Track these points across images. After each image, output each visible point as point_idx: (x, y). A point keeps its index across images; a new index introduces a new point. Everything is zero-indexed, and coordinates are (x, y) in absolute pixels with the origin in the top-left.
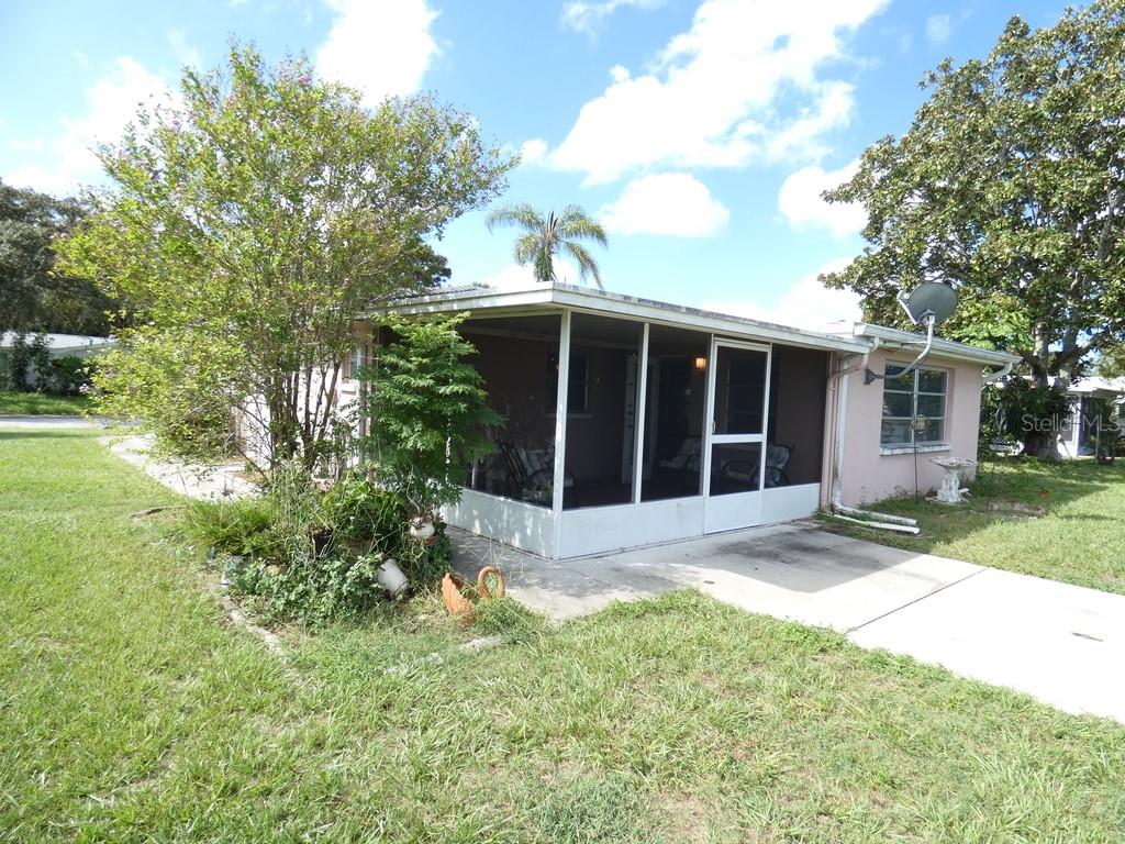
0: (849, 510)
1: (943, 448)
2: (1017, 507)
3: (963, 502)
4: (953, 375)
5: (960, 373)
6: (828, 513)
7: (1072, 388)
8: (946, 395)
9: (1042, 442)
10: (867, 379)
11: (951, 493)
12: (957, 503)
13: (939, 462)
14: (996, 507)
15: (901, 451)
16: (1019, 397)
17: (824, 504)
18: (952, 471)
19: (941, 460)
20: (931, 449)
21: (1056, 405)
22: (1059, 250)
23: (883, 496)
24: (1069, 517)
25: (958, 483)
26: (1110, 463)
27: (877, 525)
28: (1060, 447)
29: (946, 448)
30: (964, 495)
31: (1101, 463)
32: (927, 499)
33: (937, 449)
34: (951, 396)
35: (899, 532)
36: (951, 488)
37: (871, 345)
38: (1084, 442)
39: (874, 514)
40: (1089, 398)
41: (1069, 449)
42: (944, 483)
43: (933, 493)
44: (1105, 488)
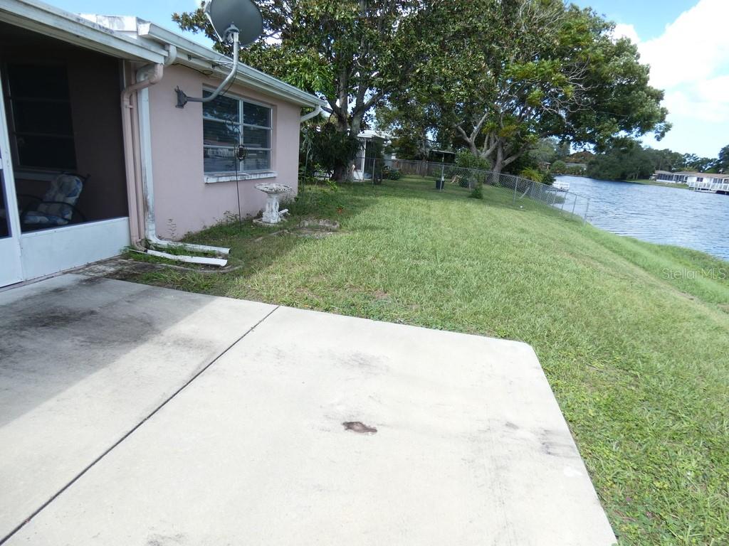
0: (164, 243)
1: (269, 176)
2: (321, 223)
3: (283, 222)
4: (275, 111)
5: (281, 109)
6: (141, 249)
7: (361, 135)
8: (271, 128)
9: (344, 171)
10: (179, 101)
11: (273, 216)
12: (278, 223)
13: (261, 188)
14: (307, 224)
15: (228, 179)
16: (330, 138)
17: (136, 239)
18: (272, 196)
19: (264, 186)
20: (258, 177)
21: (353, 145)
22: (352, 15)
23: (210, 223)
24: (354, 229)
25: (278, 206)
26: (379, 183)
27: (188, 259)
28: (355, 174)
29: (272, 175)
30: (285, 215)
31: (375, 184)
32: (254, 221)
33: (263, 176)
34: (275, 130)
35: (207, 266)
36: (272, 211)
37: (165, 53)
38: (367, 170)
39: (190, 246)
40: (370, 142)
41: (359, 175)
42: (267, 207)
43: (260, 215)
44: (377, 202)
